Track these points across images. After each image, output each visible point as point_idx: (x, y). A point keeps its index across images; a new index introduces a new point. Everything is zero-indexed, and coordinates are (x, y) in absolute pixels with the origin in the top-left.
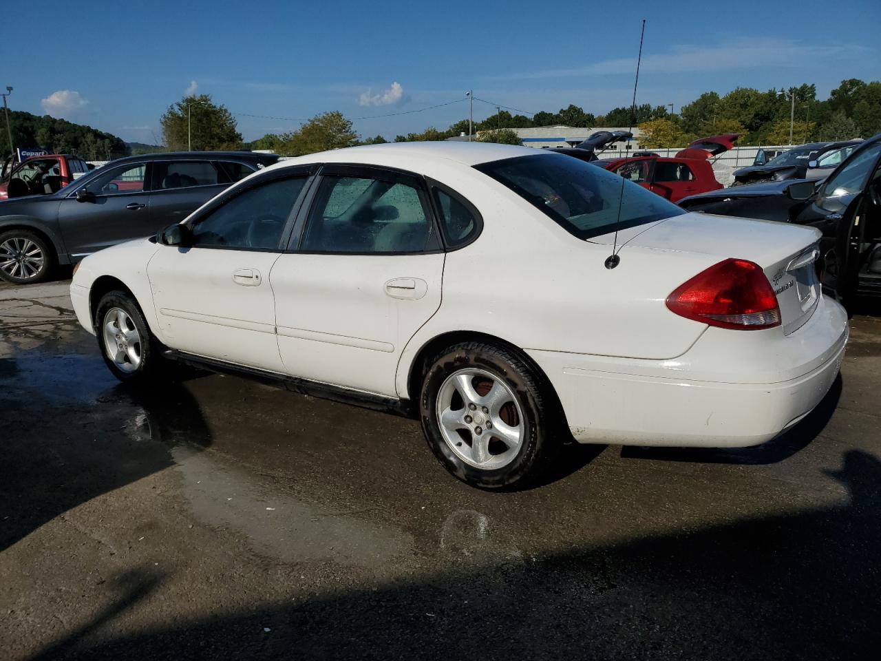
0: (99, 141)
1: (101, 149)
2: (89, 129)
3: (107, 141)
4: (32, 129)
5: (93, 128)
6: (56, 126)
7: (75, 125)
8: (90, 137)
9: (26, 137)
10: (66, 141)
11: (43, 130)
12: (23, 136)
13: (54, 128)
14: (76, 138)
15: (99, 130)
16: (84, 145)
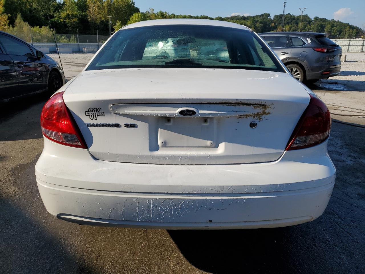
0: (351, 30)
1: (351, 34)
2: (348, 25)
3: (355, 30)
4: (325, 25)
5: (350, 24)
6: (335, 24)
7: (343, 23)
8: (348, 28)
9: (321, 29)
10: (337, 30)
11: (329, 26)
12: (320, 29)
13: (333, 25)
14: (341, 29)
15: (353, 25)
16: (344, 32)
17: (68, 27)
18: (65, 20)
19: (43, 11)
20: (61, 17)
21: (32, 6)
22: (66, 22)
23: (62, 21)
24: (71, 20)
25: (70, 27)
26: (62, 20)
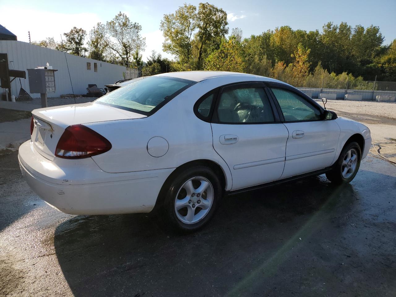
17: (385, 73)
18: (384, 65)
19: (361, 57)
20: (380, 62)
21: (350, 53)
22: (385, 67)
23: (379, 67)
24: (391, 65)
25: (388, 72)
26: (380, 65)
